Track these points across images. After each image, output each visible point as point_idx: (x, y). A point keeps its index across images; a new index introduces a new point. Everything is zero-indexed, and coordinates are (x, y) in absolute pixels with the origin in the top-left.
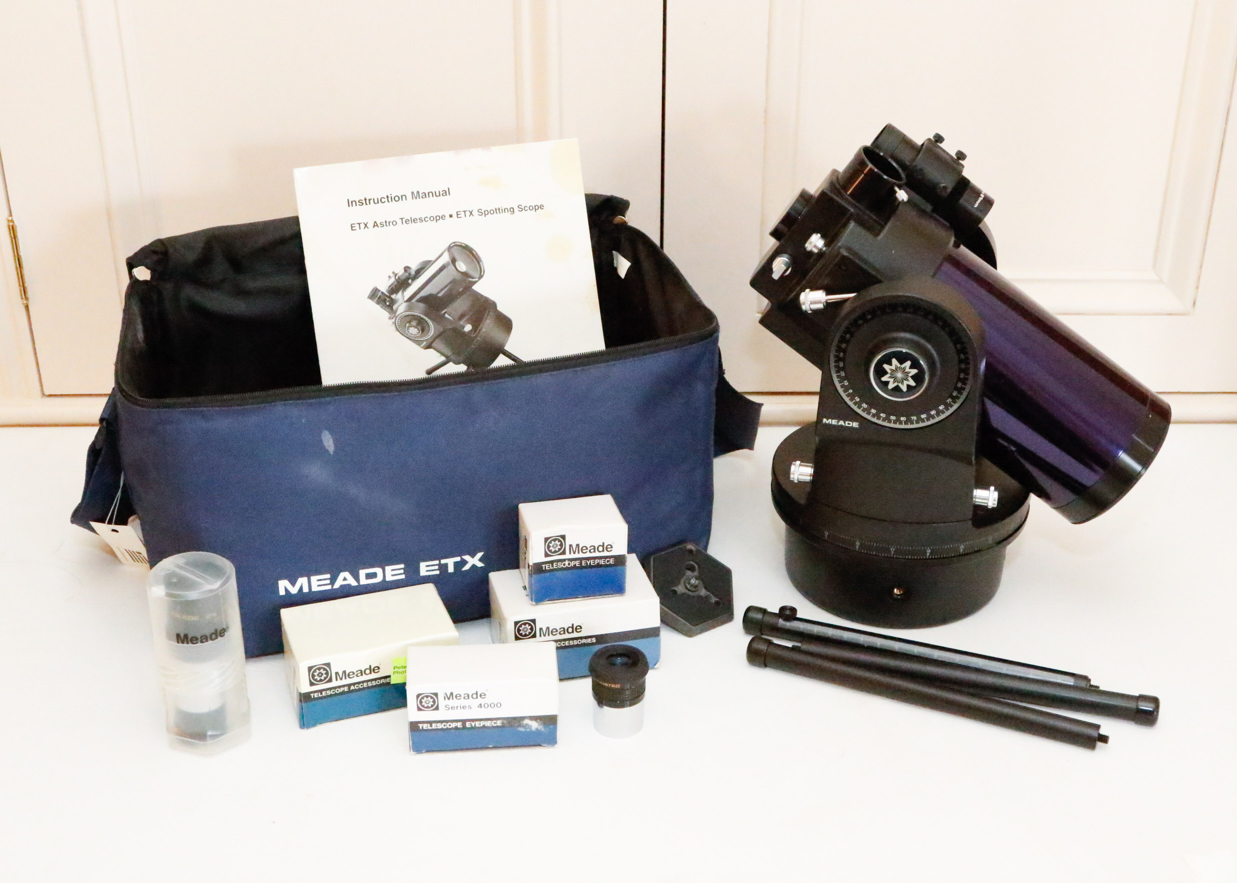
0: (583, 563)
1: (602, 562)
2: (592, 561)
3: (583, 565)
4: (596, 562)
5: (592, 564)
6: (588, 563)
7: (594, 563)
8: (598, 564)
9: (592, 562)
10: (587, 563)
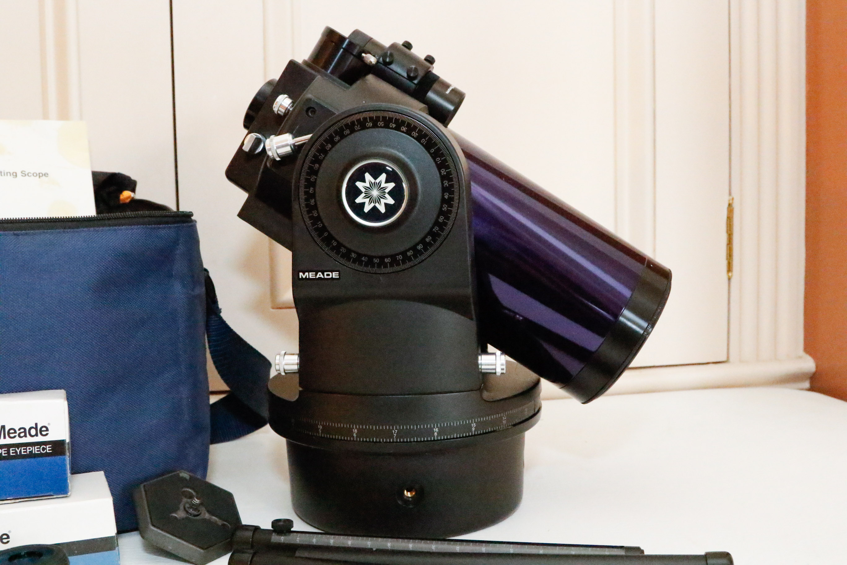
0: (11, 452)
1: (35, 450)
2: (22, 448)
3: (11, 454)
4: (28, 451)
5: (23, 453)
6: (18, 451)
7: (26, 452)
8: (31, 452)
9: (23, 451)
10: (16, 452)
